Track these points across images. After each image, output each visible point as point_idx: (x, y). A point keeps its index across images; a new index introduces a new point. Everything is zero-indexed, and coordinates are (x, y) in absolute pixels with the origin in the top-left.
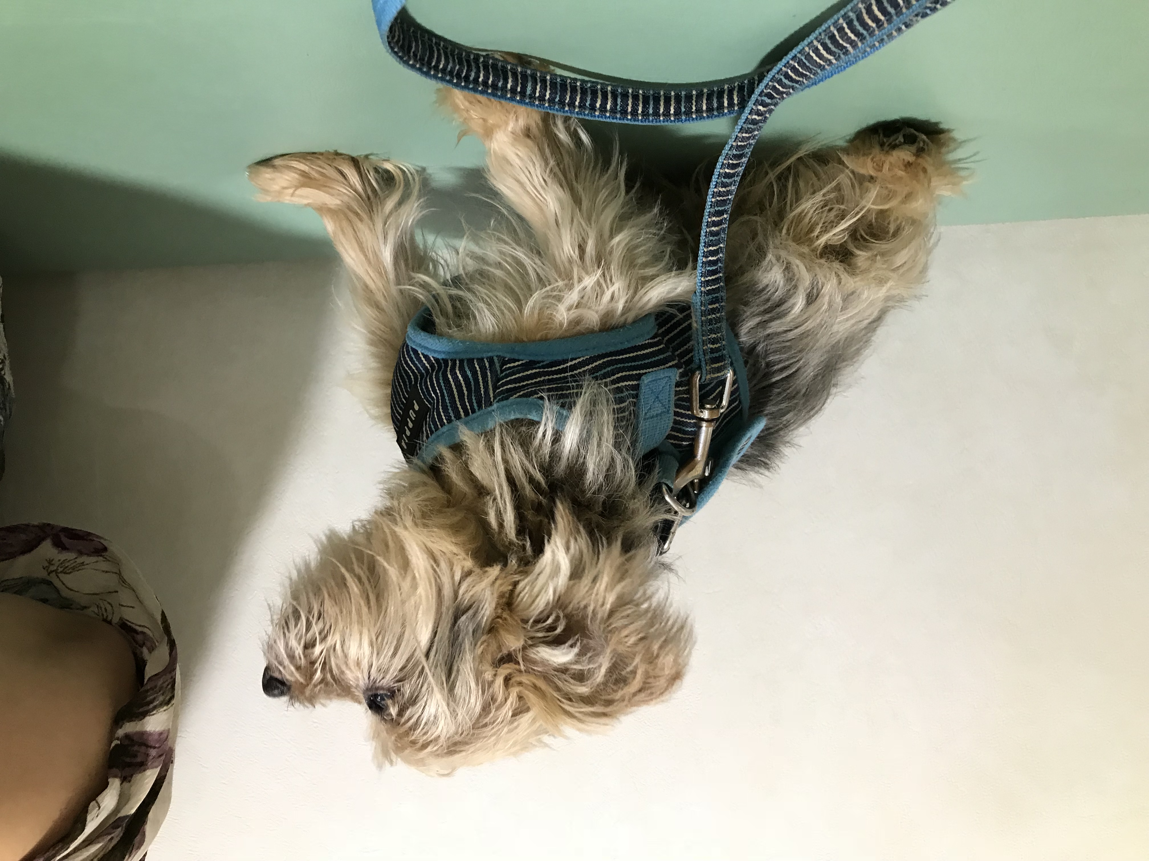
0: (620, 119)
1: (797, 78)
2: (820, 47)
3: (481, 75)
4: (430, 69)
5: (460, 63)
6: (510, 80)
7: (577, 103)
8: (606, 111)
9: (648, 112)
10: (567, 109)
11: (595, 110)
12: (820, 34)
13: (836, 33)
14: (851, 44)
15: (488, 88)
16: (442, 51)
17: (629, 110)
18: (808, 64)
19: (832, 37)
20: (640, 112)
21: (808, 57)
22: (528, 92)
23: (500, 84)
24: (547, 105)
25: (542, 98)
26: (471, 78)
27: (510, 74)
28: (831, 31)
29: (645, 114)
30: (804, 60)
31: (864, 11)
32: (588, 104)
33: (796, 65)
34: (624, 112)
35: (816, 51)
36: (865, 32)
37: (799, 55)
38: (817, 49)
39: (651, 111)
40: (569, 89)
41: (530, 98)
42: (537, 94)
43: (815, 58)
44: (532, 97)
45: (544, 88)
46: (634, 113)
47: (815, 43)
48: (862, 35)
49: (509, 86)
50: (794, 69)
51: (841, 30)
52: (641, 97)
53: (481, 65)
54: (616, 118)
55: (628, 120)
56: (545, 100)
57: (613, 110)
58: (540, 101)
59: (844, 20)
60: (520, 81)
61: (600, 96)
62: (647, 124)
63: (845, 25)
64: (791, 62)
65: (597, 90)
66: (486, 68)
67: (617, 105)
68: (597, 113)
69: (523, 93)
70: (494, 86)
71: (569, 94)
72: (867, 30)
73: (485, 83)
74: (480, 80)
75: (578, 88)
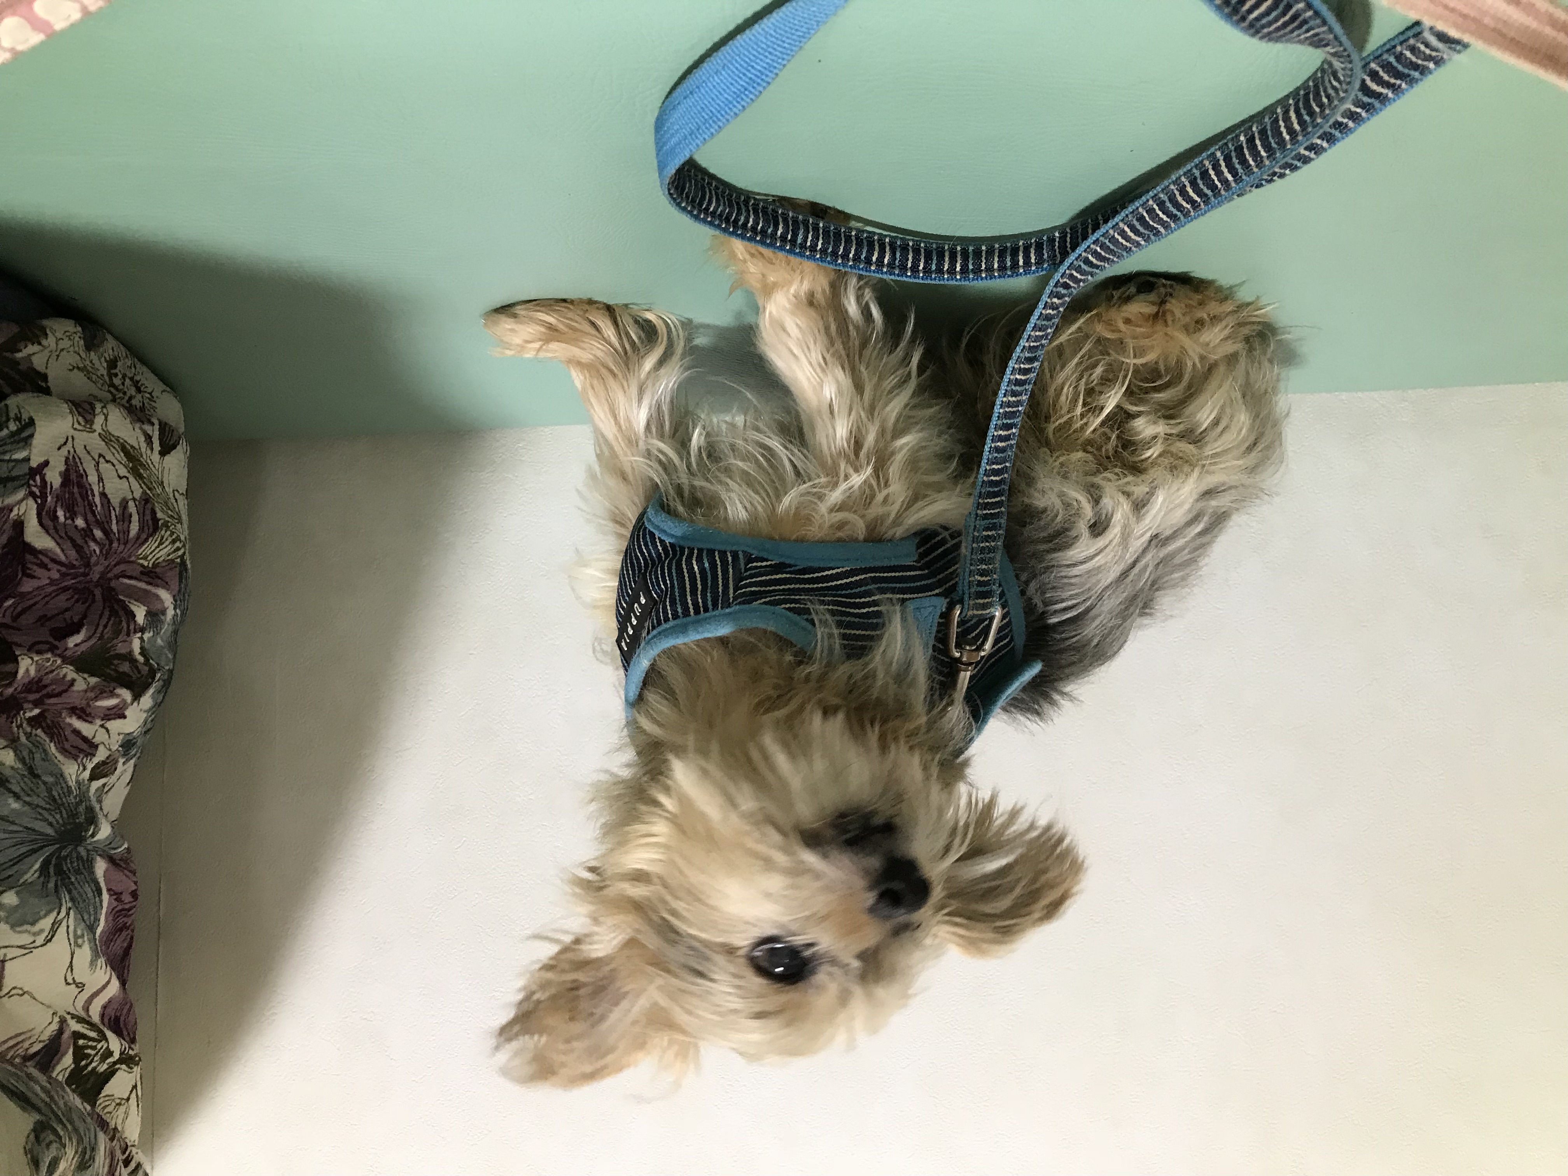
0: (898, 275)
1: (1099, 263)
2: (1127, 229)
3: (751, 220)
4: (700, 212)
5: (731, 206)
6: (781, 227)
7: (851, 256)
8: (883, 266)
9: (930, 269)
10: (840, 261)
11: (871, 264)
12: (1127, 216)
13: (1145, 214)
14: (1162, 225)
15: (757, 235)
16: (713, 192)
17: (909, 265)
18: (1112, 247)
19: (1141, 219)
20: (921, 268)
21: (1112, 239)
22: (799, 241)
23: (770, 231)
24: (818, 256)
25: (813, 248)
26: (740, 223)
27: (780, 220)
28: (1139, 213)
29: (927, 270)
30: (1108, 244)
31: (1177, 193)
32: (863, 257)
33: (1098, 249)
34: (903, 268)
35: (1123, 233)
36: (1179, 214)
37: (1101, 238)
38: (1123, 231)
39: (934, 267)
40: (843, 239)
41: (801, 248)
42: (809, 244)
43: (1121, 240)
44: (803, 246)
45: (816, 238)
46: (915, 269)
47: (1121, 225)
48: (1176, 216)
49: (779, 233)
50: (1095, 254)
51: (1151, 211)
52: (922, 250)
53: (750, 208)
54: (894, 274)
55: (907, 276)
56: (816, 251)
57: (891, 265)
58: (811, 251)
59: (1154, 202)
60: (791, 228)
61: (877, 247)
62: (929, 282)
63: (1155, 206)
64: (1092, 246)
65: (874, 241)
66: (756, 212)
67: (896, 259)
68: (873, 268)
69: (793, 241)
70: (763, 232)
71: (843, 244)
72: (1181, 212)
73: (754, 229)
74: (749, 225)
75: (853, 238)
